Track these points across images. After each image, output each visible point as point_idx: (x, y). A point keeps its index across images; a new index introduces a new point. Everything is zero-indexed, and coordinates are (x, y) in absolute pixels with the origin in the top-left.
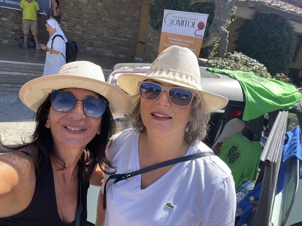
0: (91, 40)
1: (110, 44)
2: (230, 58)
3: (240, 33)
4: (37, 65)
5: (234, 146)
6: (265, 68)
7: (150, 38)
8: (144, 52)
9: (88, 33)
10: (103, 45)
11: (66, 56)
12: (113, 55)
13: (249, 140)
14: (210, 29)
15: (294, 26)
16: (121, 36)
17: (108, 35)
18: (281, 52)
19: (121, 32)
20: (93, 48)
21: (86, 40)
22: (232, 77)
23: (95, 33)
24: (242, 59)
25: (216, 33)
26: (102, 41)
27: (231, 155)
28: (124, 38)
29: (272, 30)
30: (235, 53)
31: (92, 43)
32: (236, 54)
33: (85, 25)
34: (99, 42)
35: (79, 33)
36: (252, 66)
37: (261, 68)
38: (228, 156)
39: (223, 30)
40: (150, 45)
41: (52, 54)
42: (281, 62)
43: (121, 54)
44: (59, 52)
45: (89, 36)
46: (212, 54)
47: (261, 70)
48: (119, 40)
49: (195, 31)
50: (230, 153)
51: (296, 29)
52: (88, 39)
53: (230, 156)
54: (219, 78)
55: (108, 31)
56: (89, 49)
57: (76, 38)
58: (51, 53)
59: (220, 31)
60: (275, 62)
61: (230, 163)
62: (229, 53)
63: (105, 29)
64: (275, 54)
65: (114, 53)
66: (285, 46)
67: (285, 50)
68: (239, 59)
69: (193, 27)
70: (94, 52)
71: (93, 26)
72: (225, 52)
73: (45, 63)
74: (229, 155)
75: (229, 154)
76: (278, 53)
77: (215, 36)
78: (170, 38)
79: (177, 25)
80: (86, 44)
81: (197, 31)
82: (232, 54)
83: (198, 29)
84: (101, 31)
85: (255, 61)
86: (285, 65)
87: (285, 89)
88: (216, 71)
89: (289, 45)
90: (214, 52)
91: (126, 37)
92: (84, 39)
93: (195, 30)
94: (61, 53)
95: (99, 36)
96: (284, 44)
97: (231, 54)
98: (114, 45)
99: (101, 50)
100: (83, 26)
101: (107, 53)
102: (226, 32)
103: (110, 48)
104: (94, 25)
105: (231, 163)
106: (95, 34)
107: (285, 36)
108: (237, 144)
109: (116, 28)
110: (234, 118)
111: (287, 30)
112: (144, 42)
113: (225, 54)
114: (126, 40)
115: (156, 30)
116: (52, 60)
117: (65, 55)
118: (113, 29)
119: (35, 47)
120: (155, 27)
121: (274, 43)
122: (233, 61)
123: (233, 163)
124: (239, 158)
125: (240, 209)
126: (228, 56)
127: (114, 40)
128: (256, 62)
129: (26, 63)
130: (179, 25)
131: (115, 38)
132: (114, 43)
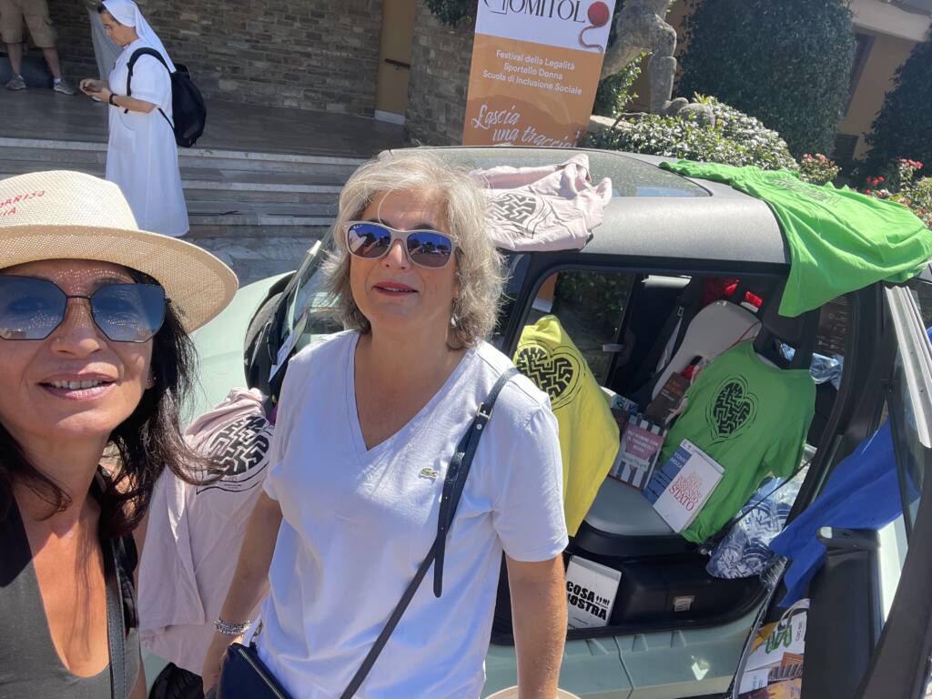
0: (234, 56)
1: (294, 70)
2: (685, 116)
3: (695, 30)
4: (74, 148)
5: (732, 384)
6: (782, 143)
7: (427, 51)
8: (409, 97)
9: (222, 33)
10: (273, 74)
11: (174, 117)
12: (307, 106)
13: (776, 366)
14: (621, 22)
15: (852, 7)
16: (327, 44)
17: (285, 39)
18: (813, 87)
19: (327, 30)
20: (242, 85)
21: (217, 57)
22: (746, 189)
23: (245, 34)
24: (717, 117)
25: (640, 35)
26: (268, 60)
27: (724, 410)
28: (340, 48)
29: (788, 21)
30: (695, 97)
31: (237, 68)
32: (699, 102)
33: (212, 6)
34: (259, 64)
35: (193, 36)
36: (745, 138)
37: (772, 144)
38: (715, 412)
39: (661, 27)
40: (429, 71)
41: (129, 112)
42: (812, 118)
43: (333, 102)
44: (154, 106)
45: (225, 44)
46: (623, 99)
47: (772, 150)
48: (322, 55)
49: (580, 32)
50: (719, 404)
51: (857, 16)
52: (225, 54)
53: (721, 412)
54: (711, 194)
55: (286, 24)
56: (227, 86)
57: (183, 53)
58: (126, 112)
59: (651, 29)
60: (796, 118)
61: (721, 431)
62: (679, 99)
63: (276, 20)
64: (796, 93)
65: (307, 98)
66: (826, 69)
67: (824, 80)
68: (710, 118)
69: (575, 20)
70: (244, 98)
71: (235, 10)
72: (668, 95)
73: (107, 142)
74: (718, 409)
75: (717, 406)
76: (806, 91)
77: (635, 44)
78: (502, 55)
79: (524, 10)
80: (217, 71)
81: (585, 32)
82: (690, 102)
83: (588, 24)
84: (264, 26)
85: (754, 121)
86: (824, 129)
87: (888, 219)
88: (692, 173)
89: (837, 66)
90: (628, 93)
91: (344, 44)
92: (210, 56)
93: (579, 27)
94: (160, 110)
95: (258, 42)
96: (821, 62)
97: (685, 102)
98: (310, 73)
99: (269, 90)
100: (206, 10)
101: (287, 98)
102: (670, 34)
103: (296, 82)
104: (240, 6)
105: (726, 432)
106: (244, 37)
107: (826, 37)
108: (740, 377)
109: (310, 17)
110: (717, 299)
111: (832, 21)
112: (407, 62)
113: (668, 103)
114: (344, 54)
115: (450, 24)
116: (131, 135)
117: (169, 114)
118: (302, 20)
119: (51, 85)
120: (447, 15)
121: (795, 61)
122: (695, 124)
123: (730, 432)
124: (748, 417)
125: (756, 556)
126: (677, 110)
127: (308, 55)
128: (757, 124)
129: (37, 141)
130: (531, 11)
131: (310, 49)
132: (309, 65)
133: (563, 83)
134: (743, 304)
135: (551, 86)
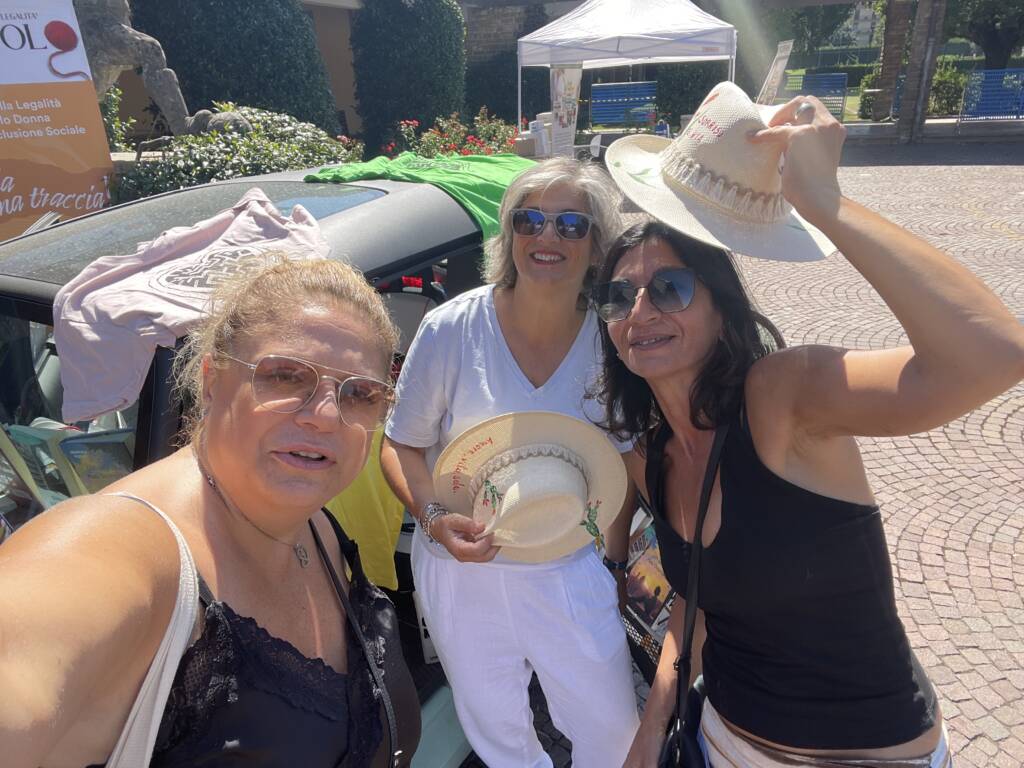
2: (220, 129)
18: (295, 72)
25: (116, 51)
32: (223, 110)
36: (290, 136)
39: (137, 38)
49: (47, 60)
54: (387, 193)
62: (201, 112)
66: (299, 51)
67: (302, 63)
68: (245, 125)
72: (183, 111)
76: (292, 77)
81: (54, 59)
82: (214, 113)
83: (53, 49)
85: (286, 117)
90: (122, 120)
93: (42, 55)
97: (210, 114)
102: (153, 44)
107: (283, 19)
113: (190, 120)
121: (266, 48)
126: (206, 124)
128: (291, 120)
133: (54, 125)
134: (405, 289)
135: (39, 133)
